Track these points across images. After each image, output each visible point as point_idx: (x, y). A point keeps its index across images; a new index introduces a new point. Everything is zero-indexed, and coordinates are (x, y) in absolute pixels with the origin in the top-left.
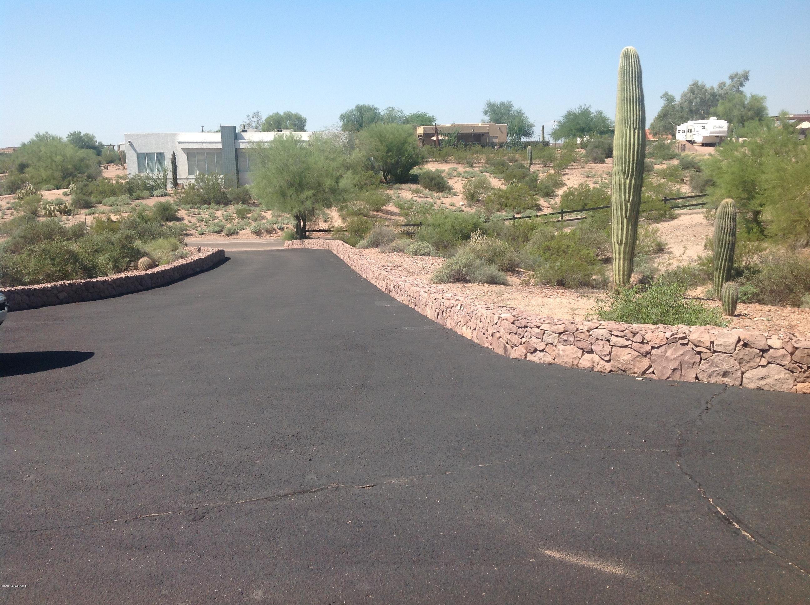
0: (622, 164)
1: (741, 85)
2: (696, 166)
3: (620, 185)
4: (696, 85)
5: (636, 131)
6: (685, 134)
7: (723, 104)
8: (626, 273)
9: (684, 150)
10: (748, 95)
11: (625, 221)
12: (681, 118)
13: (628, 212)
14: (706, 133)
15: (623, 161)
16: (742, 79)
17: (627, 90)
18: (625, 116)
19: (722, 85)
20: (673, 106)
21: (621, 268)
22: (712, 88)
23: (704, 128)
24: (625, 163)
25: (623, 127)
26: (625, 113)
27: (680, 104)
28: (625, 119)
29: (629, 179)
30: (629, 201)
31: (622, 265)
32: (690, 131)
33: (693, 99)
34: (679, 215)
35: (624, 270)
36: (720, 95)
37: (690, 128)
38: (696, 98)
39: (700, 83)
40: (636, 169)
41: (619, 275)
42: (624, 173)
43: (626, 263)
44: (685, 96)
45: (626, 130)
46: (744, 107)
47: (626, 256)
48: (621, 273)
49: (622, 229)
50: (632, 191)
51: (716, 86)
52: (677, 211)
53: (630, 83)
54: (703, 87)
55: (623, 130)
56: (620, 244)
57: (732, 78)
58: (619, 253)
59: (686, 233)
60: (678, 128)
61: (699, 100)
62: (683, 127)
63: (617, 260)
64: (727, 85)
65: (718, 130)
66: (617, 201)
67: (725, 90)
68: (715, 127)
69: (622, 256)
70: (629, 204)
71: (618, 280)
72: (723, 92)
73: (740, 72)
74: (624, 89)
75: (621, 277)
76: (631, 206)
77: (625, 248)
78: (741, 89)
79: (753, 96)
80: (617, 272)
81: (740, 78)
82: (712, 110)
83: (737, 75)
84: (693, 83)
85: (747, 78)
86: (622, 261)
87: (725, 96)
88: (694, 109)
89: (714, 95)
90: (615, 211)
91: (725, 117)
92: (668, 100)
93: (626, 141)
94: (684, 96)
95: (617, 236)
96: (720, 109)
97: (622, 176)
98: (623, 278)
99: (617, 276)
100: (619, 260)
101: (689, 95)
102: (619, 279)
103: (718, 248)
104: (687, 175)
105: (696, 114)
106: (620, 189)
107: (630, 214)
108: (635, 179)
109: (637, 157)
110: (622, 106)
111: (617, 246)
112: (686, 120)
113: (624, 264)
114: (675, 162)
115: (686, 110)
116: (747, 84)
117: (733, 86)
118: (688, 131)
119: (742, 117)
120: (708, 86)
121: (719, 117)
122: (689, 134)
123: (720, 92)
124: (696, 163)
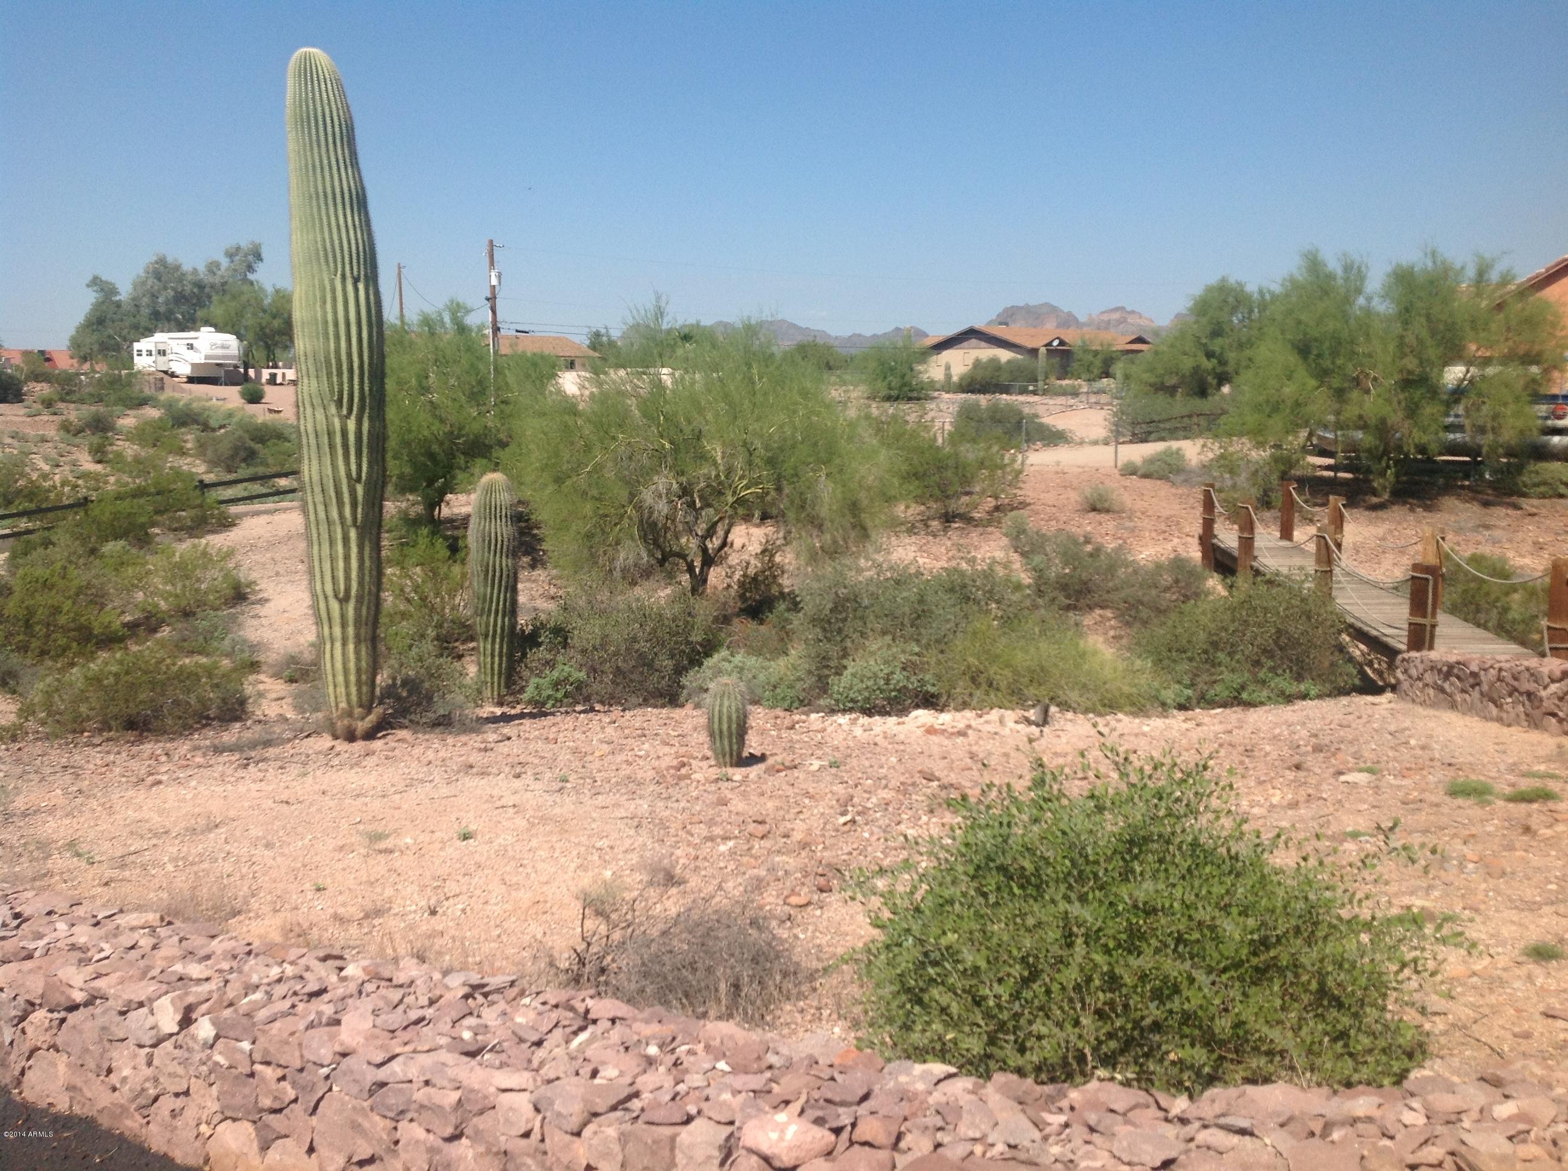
0: (329, 375)
1: (250, 268)
2: (201, 419)
3: (330, 434)
4: (162, 261)
5: (361, 286)
6: (153, 358)
7: (222, 302)
8: (364, 677)
9: (162, 388)
10: (270, 290)
11: (353, 534)
12: (136, 327)
13: (360, 510)
14: (199, 358)
15: (331, 367)
16: (250, 258)
17: (322, 168)
18: (324, 240)
19: (212, 268)
20: (118, 305)
21: (352, 665)
22: (195, 271)
23: (191, 347)
24: (340, 374)
25: (321, 271)
26: (322, 232)
27: (134, 299)
28: (325, 250)
29: (353, 417)
30: (359, 479)
31: (352, 656)
32: (162, 353)
33: (159, 291)
34: (240, 516)
35: (359, 671)
36: (212, 287)
37: (161, 347)
38: (165, 288)
39: (170, 260)
40: (370, 390)
41: (347, 686)
42: (339, 403)
43: (363, 653)
44: (144, 283)
45: (332, 281)
46: (265, 311)
47: (363, 631)
48: (353, 678)
49: (347, 558)
50: (365, 451)
51: (202, 268)
52: (234, 509)
53: (328, 150)
54: (178, 268)
55: (321, 281)
56: (344, 600)
57: (230, 255)
58: (344, 625)
59: (278, 557)
60: (137, 346)
61: (171, 293)
62: (144, 345)
63: (338, 645)
64: (223, 268)
65: (220, 352)
66: (325, 481)
67: (223, 277)
68: (213, 345)
69: (351, 630)
70: (360, 489)
71: (344, 699)
72: (217, 280)
73: (245, 244)
74: (314, 166)
75: (353, 690)
76: (366, 493)
77: (357, 610)
78: (250, 276)
79: (277, 291)
80: (340, 678)
81: (246, 256)
82: (200, 314)
83: (238, 249)
84: (155, 258)
85: (259, 257)
86: (351, 647)
87: (223, 288)
88: (162, 309)
89: (200, 285)
90: (321, 508)
91: (229, 328)
92: (102, 290)
93: (335, 312)
94: (138, 284)
95: (333, 577)
96: (217, 310)
97: (333, 409)
98: (359, 691)
99: (341, 690)
100: (344, 644)
101: (150, 282)
102: (348, 695)
103: (486, 585)
104: (190, 438)
105: (168, 320)
106: (332, 446)
107: (365, 515)
108: (370, 418)
109: (371, 357)
110: (312, 215)
111: (335, 606)
112: (149, 332)
113: (357, 652)
114: (153, 413)
115: (145, 311)
116: (260, 267)
117: (235, 270)
118: (159, 352)
119: (262, 329)
120: (187, 267)
121: (219, 329)
122: (161, 359)
123: (211, 280)
124: (200, 414)
